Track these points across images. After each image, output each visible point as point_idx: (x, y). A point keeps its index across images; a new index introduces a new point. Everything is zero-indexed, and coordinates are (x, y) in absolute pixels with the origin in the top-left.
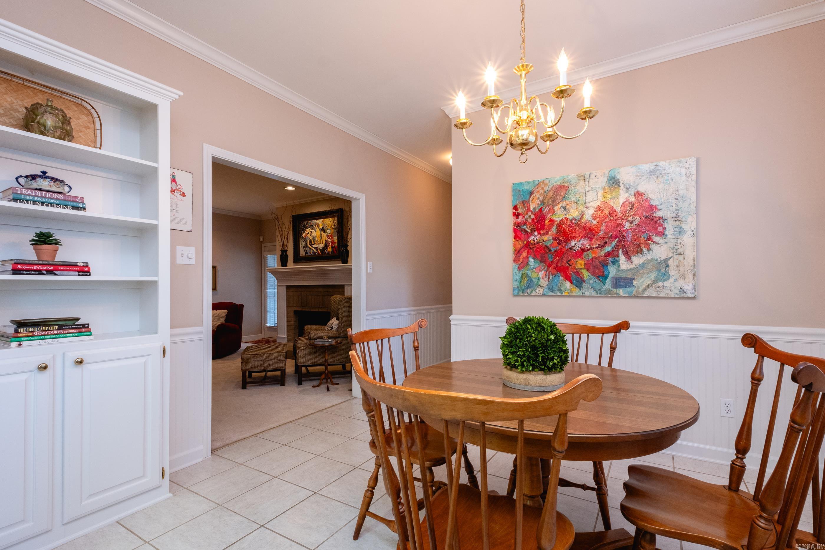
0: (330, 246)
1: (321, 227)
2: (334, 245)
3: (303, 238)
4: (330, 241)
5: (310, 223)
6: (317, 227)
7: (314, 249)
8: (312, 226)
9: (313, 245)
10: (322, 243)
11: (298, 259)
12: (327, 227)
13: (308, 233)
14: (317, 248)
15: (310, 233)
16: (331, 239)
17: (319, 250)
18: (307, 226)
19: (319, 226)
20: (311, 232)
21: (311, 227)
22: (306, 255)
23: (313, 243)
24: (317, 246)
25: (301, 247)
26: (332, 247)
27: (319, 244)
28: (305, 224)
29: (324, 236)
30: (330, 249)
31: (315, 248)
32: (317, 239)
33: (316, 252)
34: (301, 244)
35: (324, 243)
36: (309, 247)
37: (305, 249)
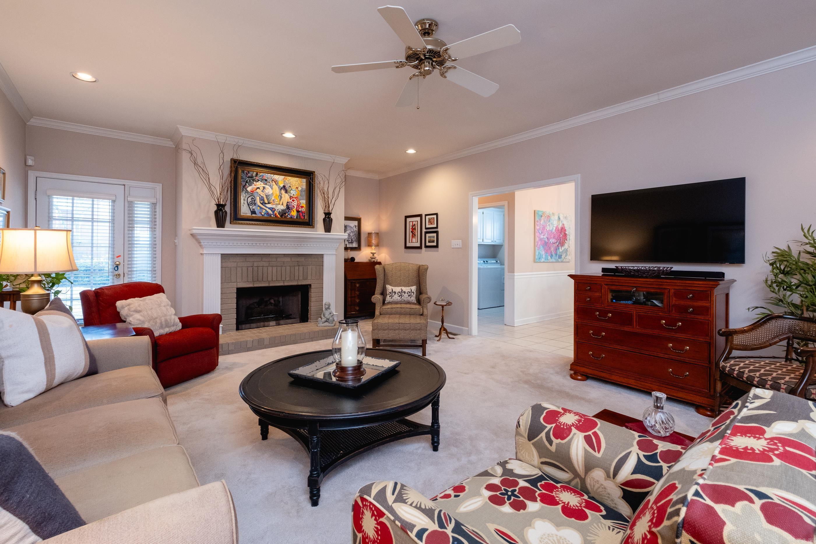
0: (295, 209)
1: (282, 185)
2: (300, 210)
3: (247, 192)
4: (295, 204)
5: (263, 176)
6: (274, 183)
7: (268, 210)
8: (266, 180)
9: (266, 204)
10: (282, 204)
11: (237, 218)
12: (290, 186)
13: (259, 188)
14: (273, 209)
15: (261, 188)
16: (296, 202)
17: (276, 212)
18: (257, 178)
19: (278, 183)
20: (264, 187)
21: (264, 181)
22: (253, 215)
23: (266, 201)
24: (274, 206)
25: (244, 203)
26: (298, 211)
27: (277, 204)
28: (252, 175)
29: (286, 198)
30: (294, 213)
31: (269, 208)
32: (273, 198)
33: (272, 213)
34: (244, 200)
35: (285, 204)
36: (259, 206)
37: (251, 207)
